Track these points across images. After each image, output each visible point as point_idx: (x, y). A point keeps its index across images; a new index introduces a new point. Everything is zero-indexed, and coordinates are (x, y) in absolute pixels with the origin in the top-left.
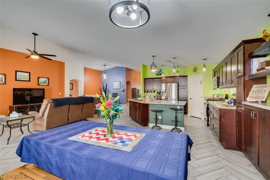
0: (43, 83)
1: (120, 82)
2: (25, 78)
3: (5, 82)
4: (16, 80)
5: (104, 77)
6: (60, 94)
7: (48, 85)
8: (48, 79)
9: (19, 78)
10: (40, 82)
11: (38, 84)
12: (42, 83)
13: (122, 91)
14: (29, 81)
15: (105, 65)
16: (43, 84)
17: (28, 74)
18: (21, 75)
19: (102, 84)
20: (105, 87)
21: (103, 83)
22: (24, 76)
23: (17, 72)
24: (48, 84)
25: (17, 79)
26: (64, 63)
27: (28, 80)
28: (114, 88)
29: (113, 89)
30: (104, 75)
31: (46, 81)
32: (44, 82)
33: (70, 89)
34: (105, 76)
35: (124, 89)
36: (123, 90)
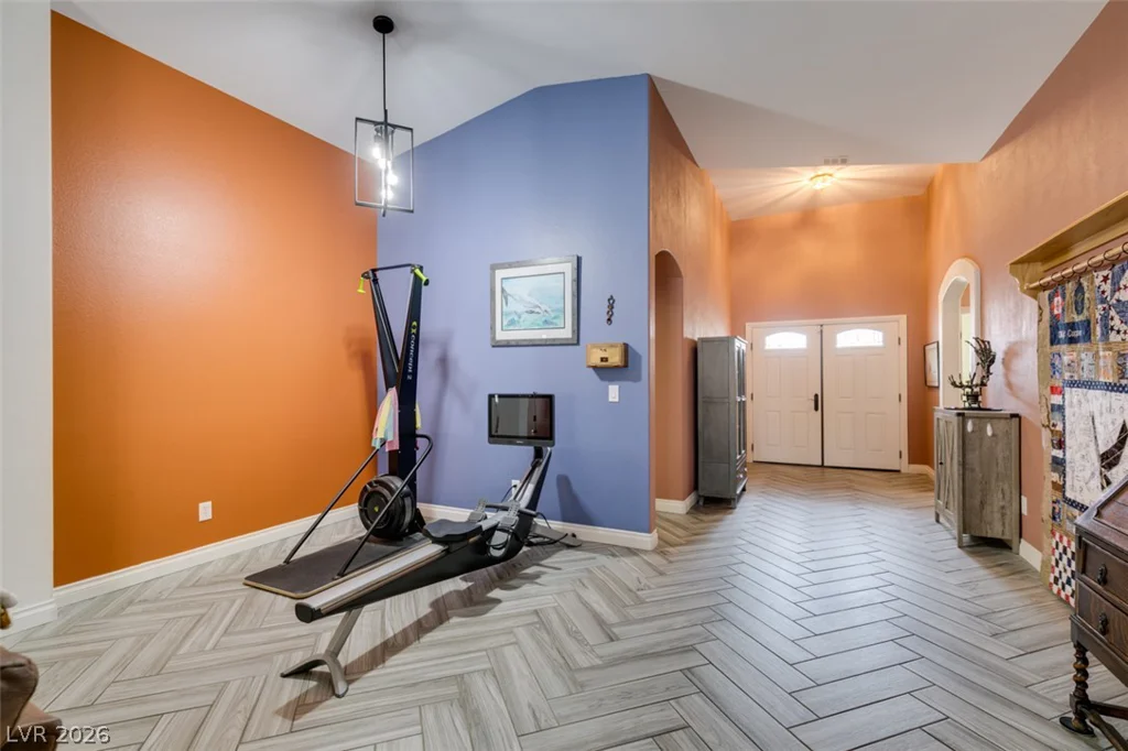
1: (579, 259)
5: (371, 178)
13: (605, 372)
15: (383, 25)
19: (362, 288)
21: (371, 277)
28: (501, 336)
29: (497, 345)
34: (383, 173)
35: (626, 347)
36: (615, 358)
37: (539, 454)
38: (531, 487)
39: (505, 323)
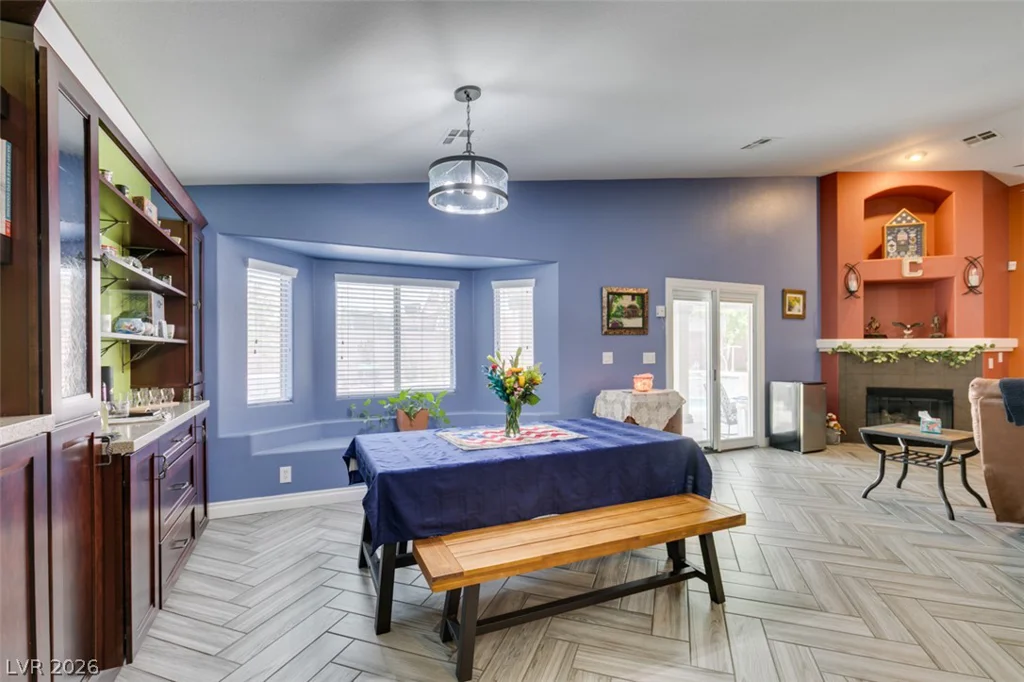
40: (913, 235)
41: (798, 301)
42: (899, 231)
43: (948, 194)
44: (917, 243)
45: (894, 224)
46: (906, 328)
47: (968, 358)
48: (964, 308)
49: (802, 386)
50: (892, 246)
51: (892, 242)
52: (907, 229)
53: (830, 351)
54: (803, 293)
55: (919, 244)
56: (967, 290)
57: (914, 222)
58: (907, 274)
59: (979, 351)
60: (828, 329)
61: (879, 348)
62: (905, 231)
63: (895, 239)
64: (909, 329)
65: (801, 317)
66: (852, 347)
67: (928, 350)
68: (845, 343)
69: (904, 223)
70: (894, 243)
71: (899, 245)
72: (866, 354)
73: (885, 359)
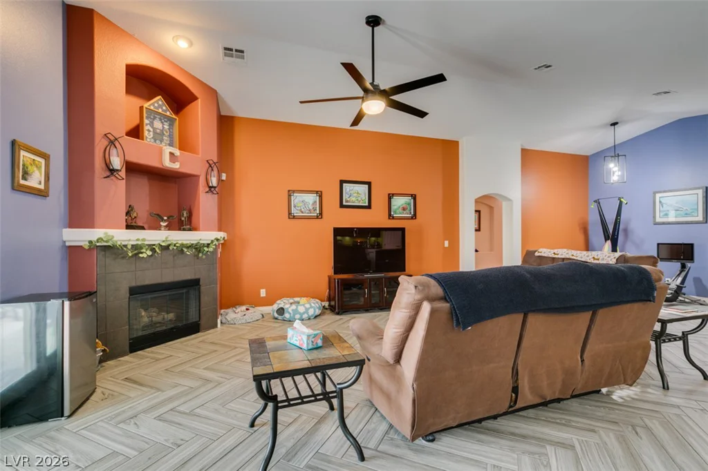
0: (401, 211)
1: (707, 188)
2: (359, 199)
3: (321, 214)
4: (342, 206)
5: (609, 172)
6: (446, 244)
7: (414, 217)
8: (414, 197)
9: (347, 201)
10: (393, 208)
11: (390, 217)
12: (398, 211)
14: (369, 207)
15: (614, 124)
16: (400, 213)
17: (367, 186)
18: (352, 192)
19: (593, 206)
20: (610, 218)
21: (597, 202)
22: (358, 193)
23: (344, 185)
24: (412, 213)
25: (344, 203)
26: (457, 142)
27: (367, 204)
28: (658, 220)
29: (656, 224)
30: (612, 165)
31: (409, 204)
32: (404, 209)
33: (476, 230)
34: (615, 171)
37: (683, 266)
38: (680, 279)
39: (661, 215)
40: (166, 127)
41: (39, 168)
42: (155, 118)
43: (195, 98)
44: (170, 135)
45: (152, 108)
46: (162, 220)
47: (211, 249)
48: (206, 205)
49: (67, 304)
50: (149, 131)
51: (149, 127)
52: (163, 118)
53: (86, 245)
54: (46, 157)
55: (171, 136)
56: (207, 189)
57: (168, 114)
58: (167, 163)
59: (217, 243)
60: (79, 214)
61: (144, 240)
62: (161, 120)
63: (152, 124)
64: (165, 221)
65: (42, 194)
66: (115, 239)
67: (185, 242)
68: (106, 233)
69: (160, 111)
70: (151, 130)
71: (155, 133)
72: (129, 247)
73: (149, 253)
